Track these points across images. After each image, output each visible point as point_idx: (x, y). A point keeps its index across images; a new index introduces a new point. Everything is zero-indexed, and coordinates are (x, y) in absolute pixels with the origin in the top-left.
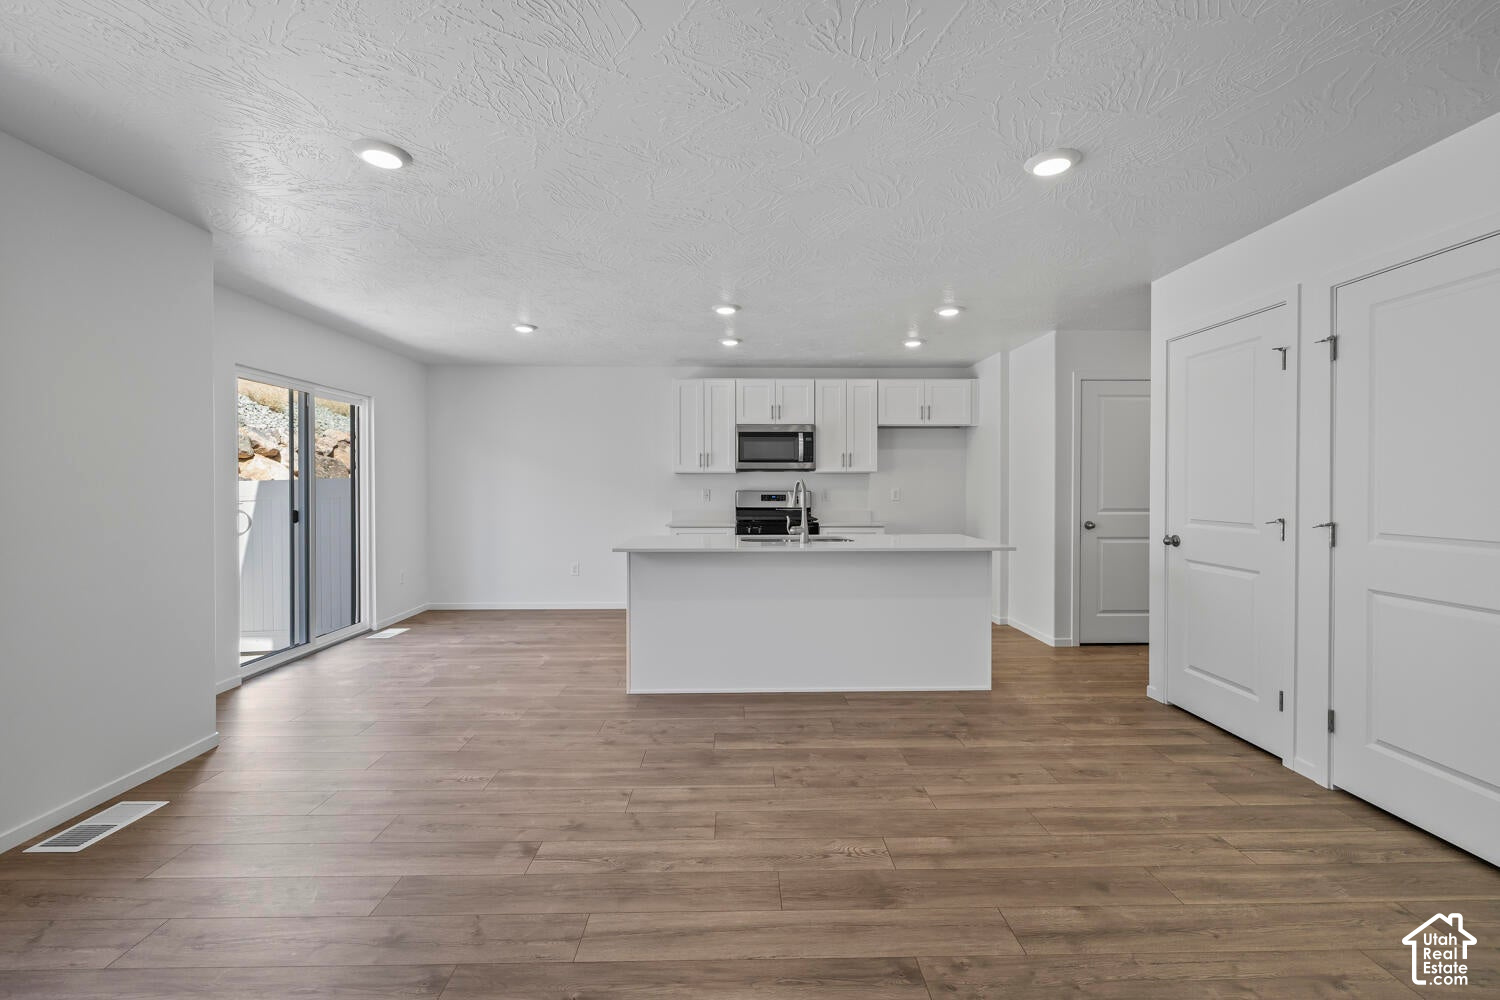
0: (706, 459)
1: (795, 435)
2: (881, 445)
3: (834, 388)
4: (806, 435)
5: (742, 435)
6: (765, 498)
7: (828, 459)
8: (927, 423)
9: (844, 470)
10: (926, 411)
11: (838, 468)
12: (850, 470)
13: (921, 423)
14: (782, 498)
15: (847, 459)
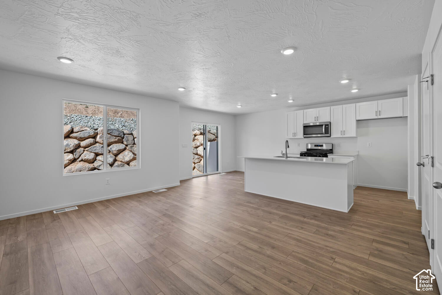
0: (295, 134)
1: (322, 125)
2: (358, 127)
3: (337, 109)
4: (326, 125)
5: (304, 127)
6: (315, 146)
7: (335, 133)
8: (379, 117)
9: (342, 136)
10: (378, 112)
11: (340, 136)
12: (344, 136)
13: (376, 117)
14: (322, 146)
15: (343, 132)
